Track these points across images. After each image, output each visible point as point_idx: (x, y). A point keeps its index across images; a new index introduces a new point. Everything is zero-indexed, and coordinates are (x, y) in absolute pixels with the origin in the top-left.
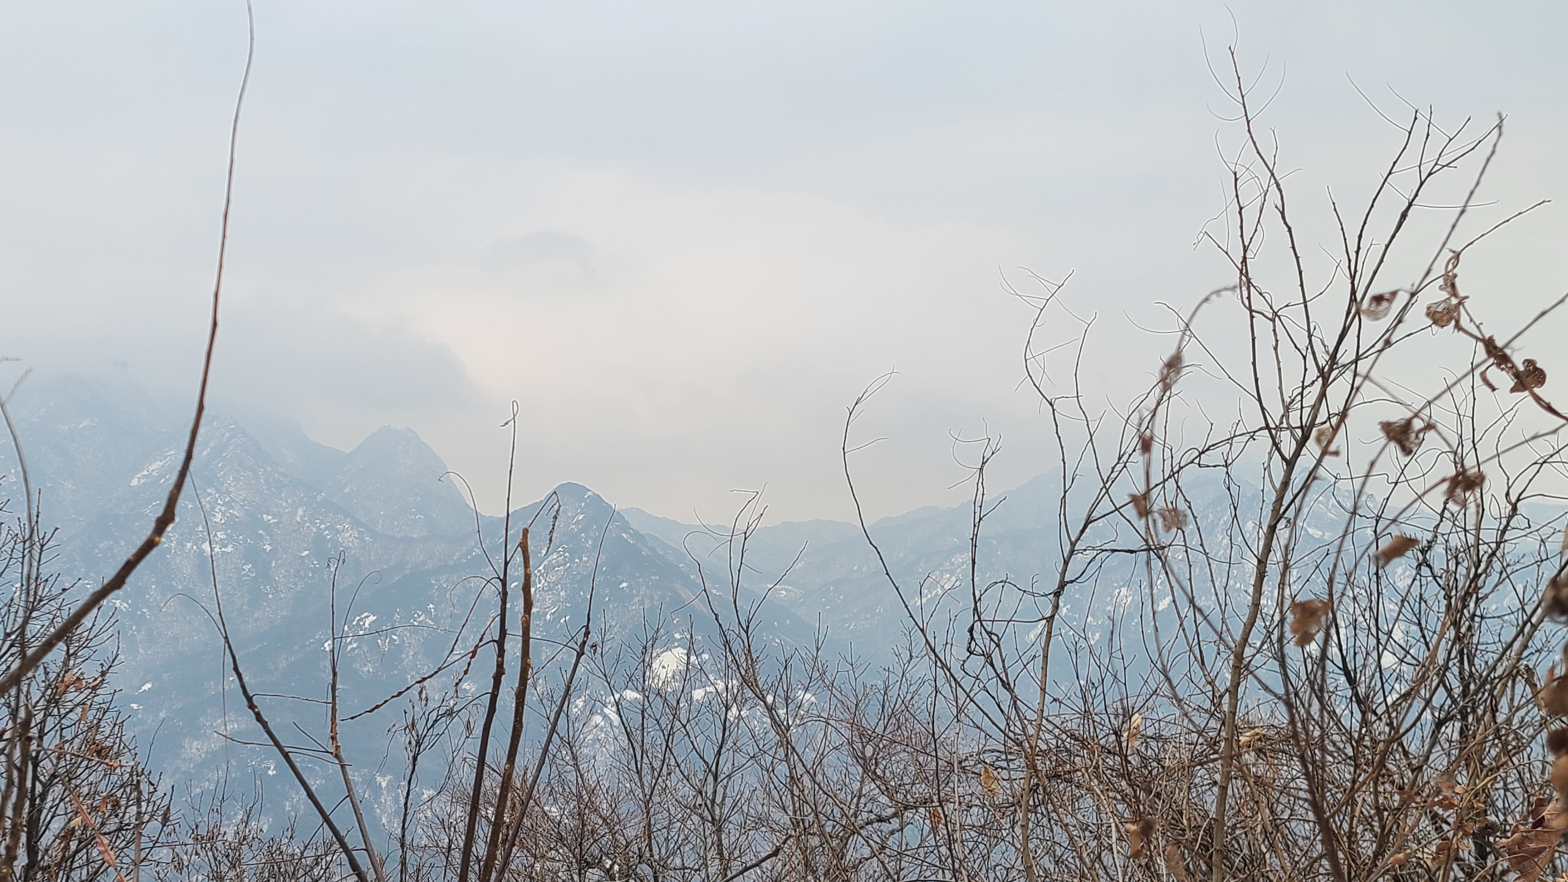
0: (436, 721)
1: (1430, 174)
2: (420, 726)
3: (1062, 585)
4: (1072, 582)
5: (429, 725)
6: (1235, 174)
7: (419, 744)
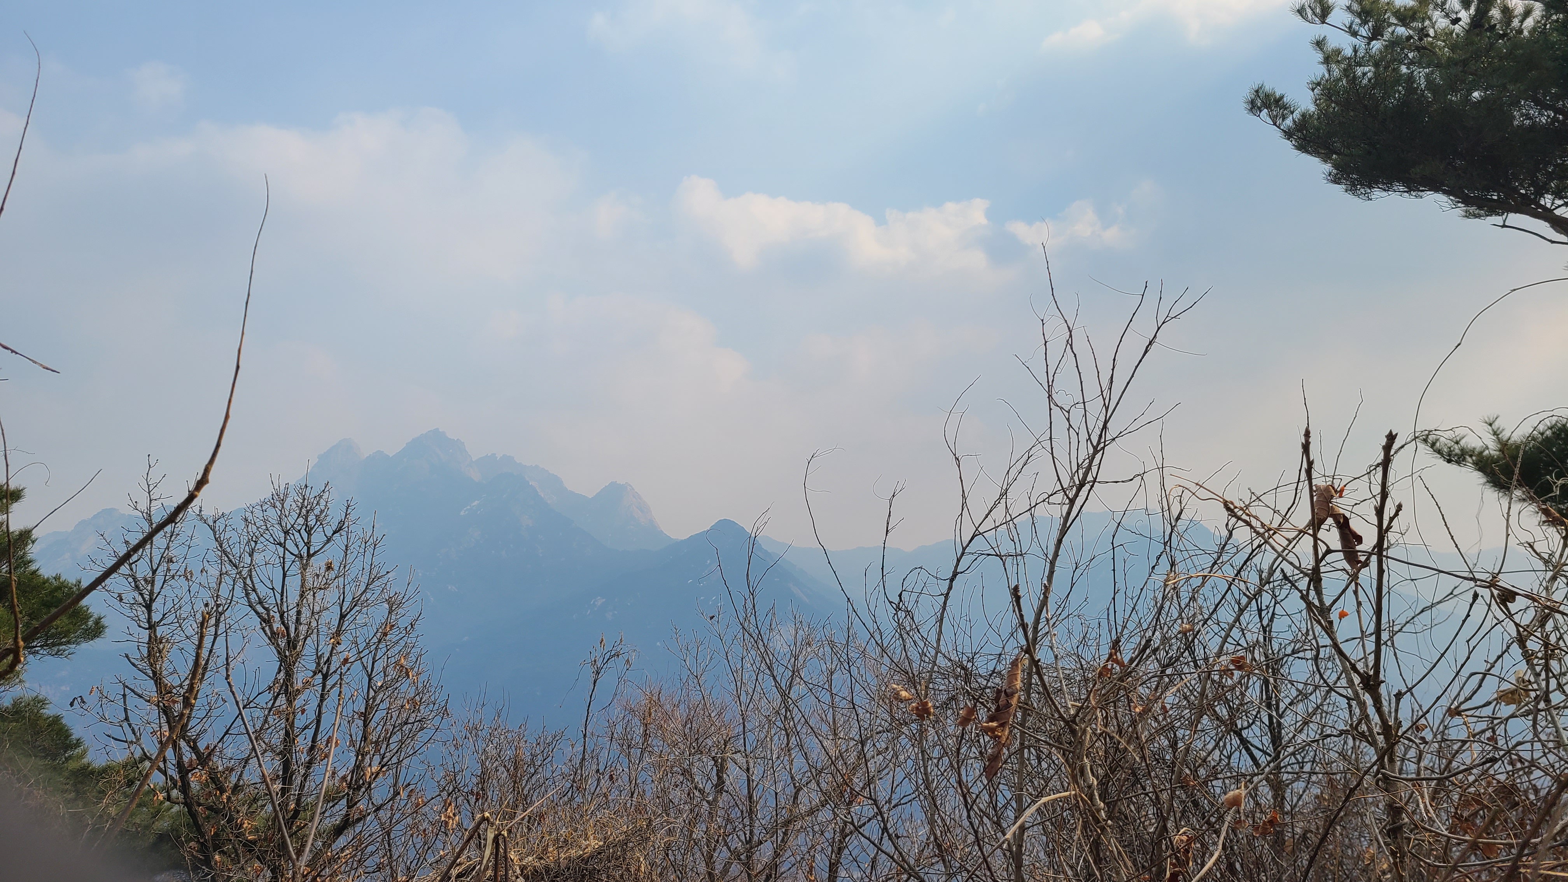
0: (608, 659)
1: (1164, 323)
2: (599, 664)
3: (955, 574)
4: (962, 573)
5: (605, 662)
6: (1042, 320)
7: (598, 673)
